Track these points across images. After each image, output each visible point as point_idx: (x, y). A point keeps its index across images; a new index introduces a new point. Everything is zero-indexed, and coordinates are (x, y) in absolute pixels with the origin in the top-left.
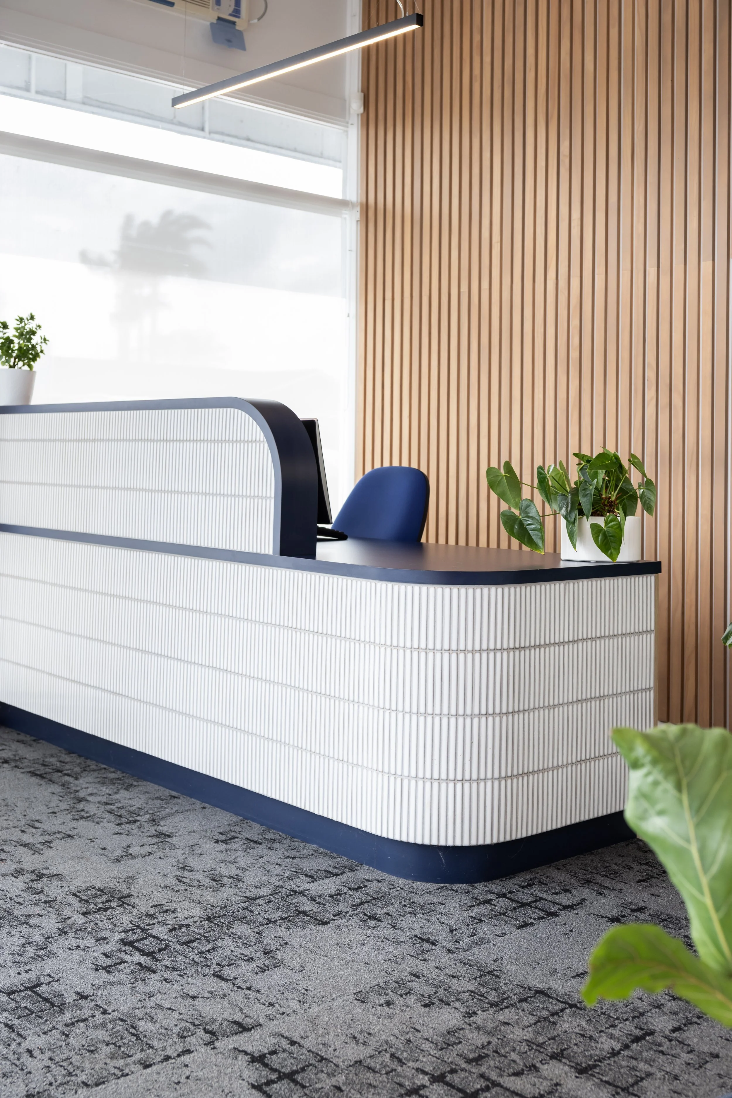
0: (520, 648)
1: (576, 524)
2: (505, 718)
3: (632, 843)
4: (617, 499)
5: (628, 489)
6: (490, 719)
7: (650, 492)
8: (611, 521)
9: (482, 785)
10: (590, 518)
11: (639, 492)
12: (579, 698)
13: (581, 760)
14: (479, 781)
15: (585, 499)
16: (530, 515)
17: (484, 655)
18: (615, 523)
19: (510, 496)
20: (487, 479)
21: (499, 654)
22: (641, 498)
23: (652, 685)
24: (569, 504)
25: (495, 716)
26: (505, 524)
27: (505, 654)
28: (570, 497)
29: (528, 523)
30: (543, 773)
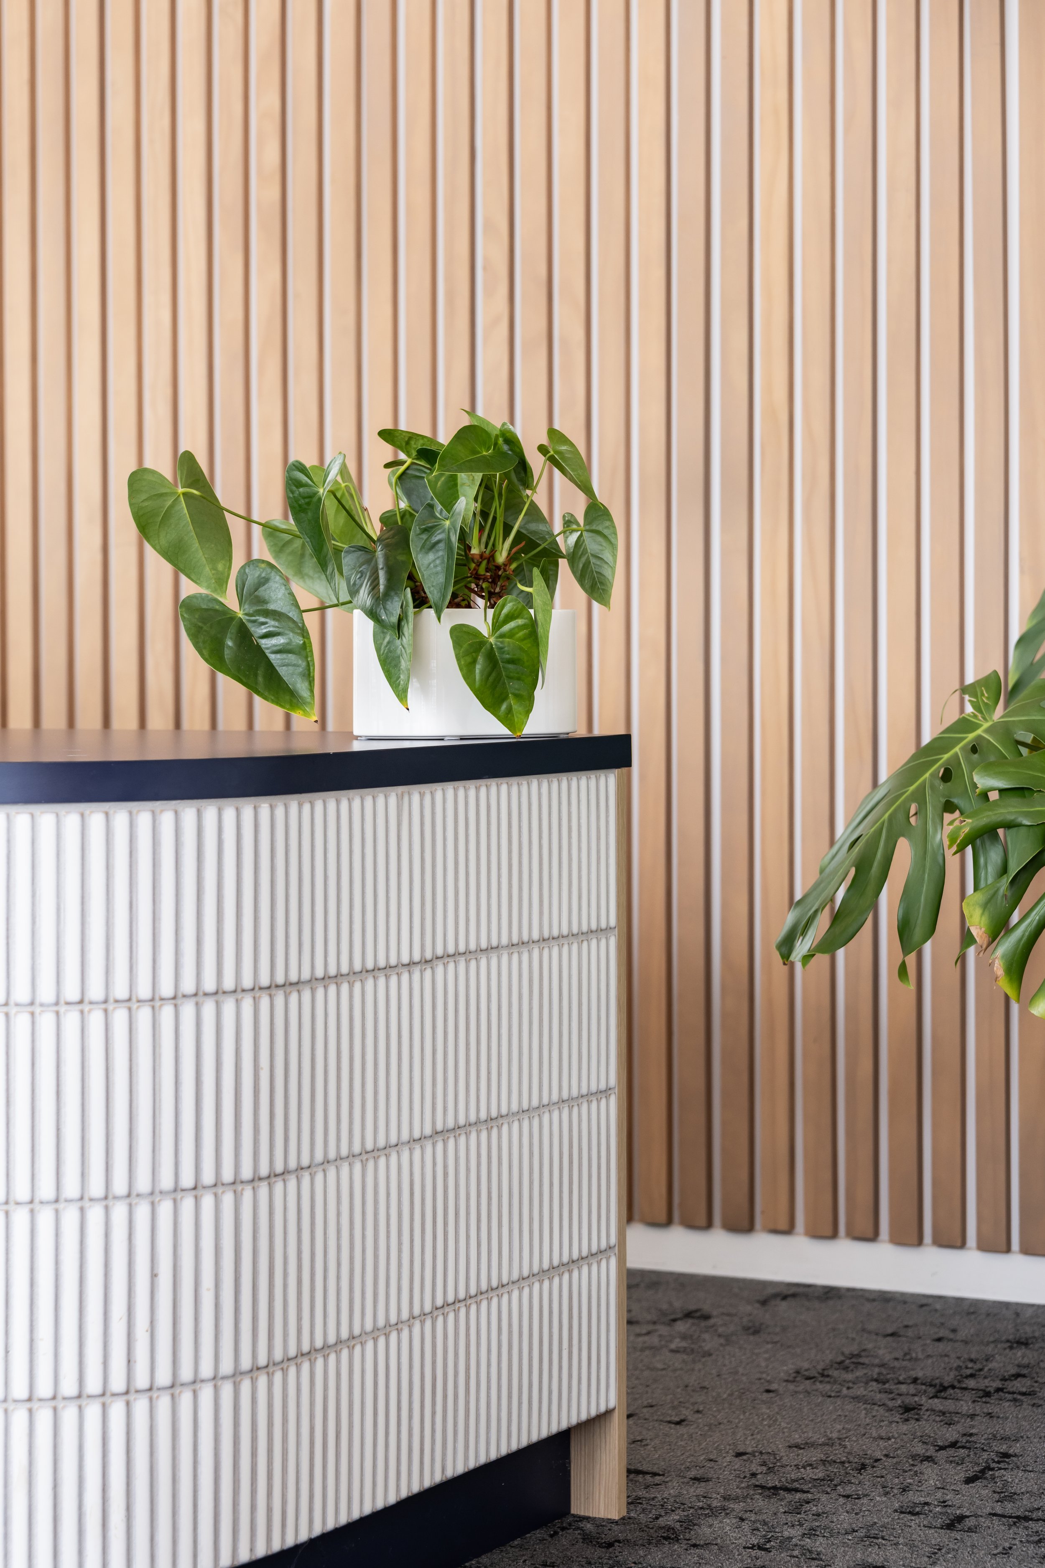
0: (289, 986)
1: (407, 630)
2: (248, 1194)
3: (563, 1529)
4: (511, 559)
5: (535, 533)
6: (208, 1201)
7: (599, 539)
8: (510, 617)
9: (186, 1398)
10: (446, 611)
11: (567, 543)
12: (439, 1127)
13: (446, 1304)
14: (177, 1391)
15: (431, 556)
16: (272, 607)
17: (188, 1010)
18: (520, 622)
19: (201, 553)
20: (131, 505)
21: (229, 1007)
22: (573, 558)
23: (613, 1082)
24: (382, 575)
25: (220, 1190)
26: (195, 637)
27: (247, 1004)
28: (380, 554)
29: (263, 630)
30: (351, 1349)
